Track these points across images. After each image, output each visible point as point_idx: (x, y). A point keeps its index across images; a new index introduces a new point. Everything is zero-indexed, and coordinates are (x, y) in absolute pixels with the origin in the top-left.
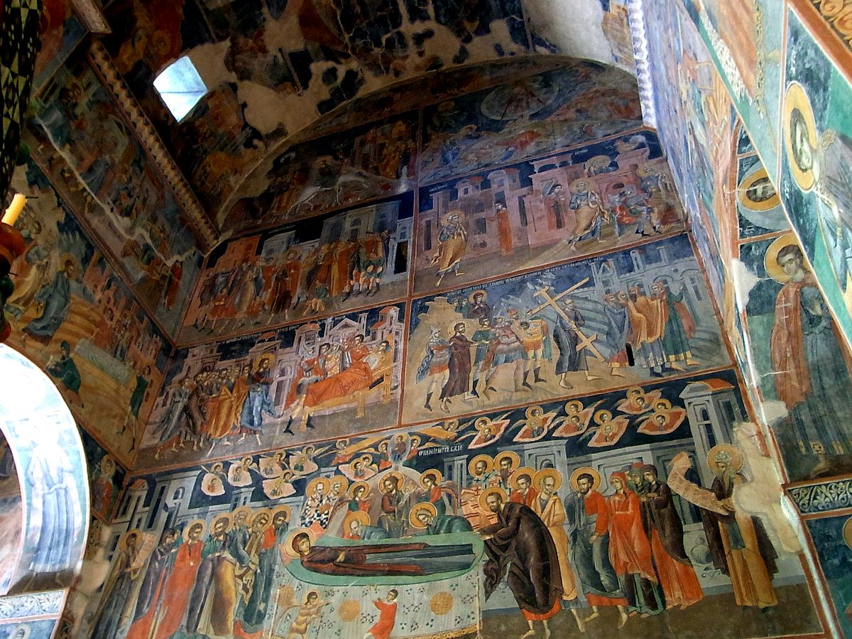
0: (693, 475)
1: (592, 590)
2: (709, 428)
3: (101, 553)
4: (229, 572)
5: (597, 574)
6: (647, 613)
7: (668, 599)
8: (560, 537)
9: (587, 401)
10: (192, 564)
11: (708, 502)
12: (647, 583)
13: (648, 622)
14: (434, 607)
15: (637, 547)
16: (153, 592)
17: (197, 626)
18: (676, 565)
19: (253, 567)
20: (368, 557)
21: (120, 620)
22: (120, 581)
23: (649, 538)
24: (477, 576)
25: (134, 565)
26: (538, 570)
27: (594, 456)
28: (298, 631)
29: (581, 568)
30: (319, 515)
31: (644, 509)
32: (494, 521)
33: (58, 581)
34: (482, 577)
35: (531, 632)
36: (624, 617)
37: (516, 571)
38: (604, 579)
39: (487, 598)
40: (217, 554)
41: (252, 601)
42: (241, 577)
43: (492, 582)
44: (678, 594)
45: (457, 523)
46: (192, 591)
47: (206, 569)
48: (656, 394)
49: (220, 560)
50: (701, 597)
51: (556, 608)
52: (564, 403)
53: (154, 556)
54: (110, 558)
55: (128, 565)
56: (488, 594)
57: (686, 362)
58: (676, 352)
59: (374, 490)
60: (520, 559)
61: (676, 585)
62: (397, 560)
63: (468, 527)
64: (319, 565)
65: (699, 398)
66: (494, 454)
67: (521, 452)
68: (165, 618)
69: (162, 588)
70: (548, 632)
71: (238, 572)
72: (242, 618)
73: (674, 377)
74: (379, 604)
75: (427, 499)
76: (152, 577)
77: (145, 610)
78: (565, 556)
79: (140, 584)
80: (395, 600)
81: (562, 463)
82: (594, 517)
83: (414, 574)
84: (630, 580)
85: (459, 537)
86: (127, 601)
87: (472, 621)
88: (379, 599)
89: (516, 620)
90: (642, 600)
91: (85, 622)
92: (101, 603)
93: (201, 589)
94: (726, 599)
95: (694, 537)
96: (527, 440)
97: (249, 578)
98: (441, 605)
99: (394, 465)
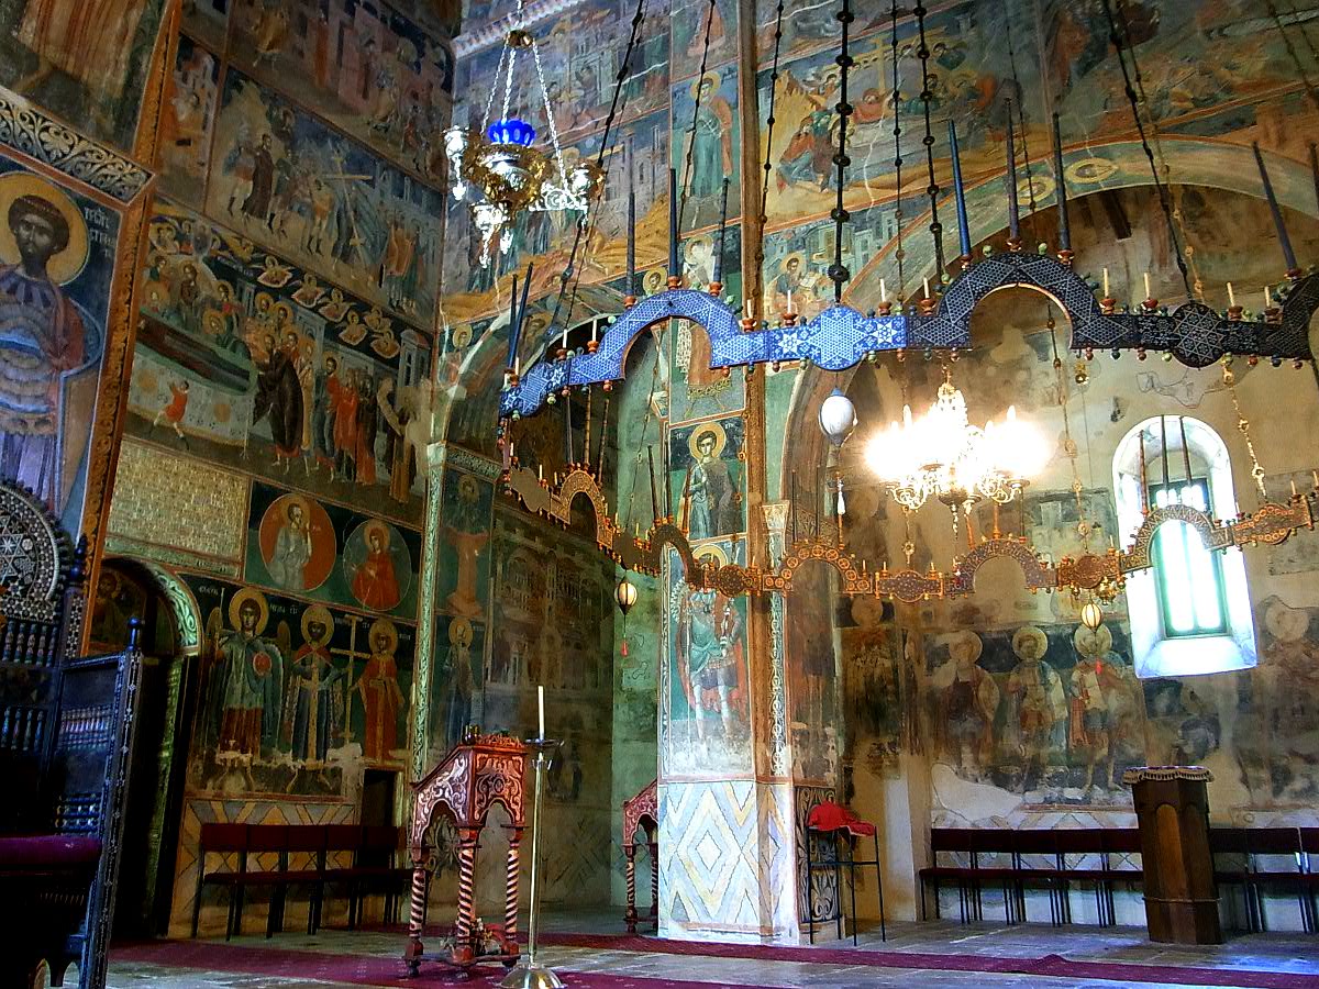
0: (391, 398)
1: (319, 449)
2: (409, 369)
5: (324, 440)
6: (345, 480)
7: (358, 475)
8: (308, 397)
9: (348, 297)
11: (393, 421)
12: (350, 459)
14: (216, 412)
15: (350, 432)
18: (367, 457)
23: (357, 429)
26: (290, 418)
27: (341, 347)
29: (316, 430)
31: (360, 405)
32: (267, 361)
35: (278, 463)
36: (332, 476)
37: (276, 412)
38: (327, 445)
39: (254, 424)
43: (259, 412)
44: (363, 474)
45: (240, 346)
48: (388, 323)
50: (374, 482)
51: (295, 452)
52: (333, 286)
56: (255, 420)
57: (411, 309)
58: (408, 297)
60: (280, 402)
61: (364, 468)
62: (190, 354)
63: (249, 356)
65: (411, 343)
66: (276, 300)
67: (295, 311)
70: (288, 467)
73: (402, 316)
74: (172, 387)
75: (220, 309)
78: (308, 416)
80: (186, 392)
81: (320, 339)
82: (331, 396)
83: (204, 375)
84: (341, 452)
87: (242, 437)
88: (173, 384)
94: (385, 489)
95: (381, 440)
96: (301, 302)
98: (222, 413)
99: (194, 255)
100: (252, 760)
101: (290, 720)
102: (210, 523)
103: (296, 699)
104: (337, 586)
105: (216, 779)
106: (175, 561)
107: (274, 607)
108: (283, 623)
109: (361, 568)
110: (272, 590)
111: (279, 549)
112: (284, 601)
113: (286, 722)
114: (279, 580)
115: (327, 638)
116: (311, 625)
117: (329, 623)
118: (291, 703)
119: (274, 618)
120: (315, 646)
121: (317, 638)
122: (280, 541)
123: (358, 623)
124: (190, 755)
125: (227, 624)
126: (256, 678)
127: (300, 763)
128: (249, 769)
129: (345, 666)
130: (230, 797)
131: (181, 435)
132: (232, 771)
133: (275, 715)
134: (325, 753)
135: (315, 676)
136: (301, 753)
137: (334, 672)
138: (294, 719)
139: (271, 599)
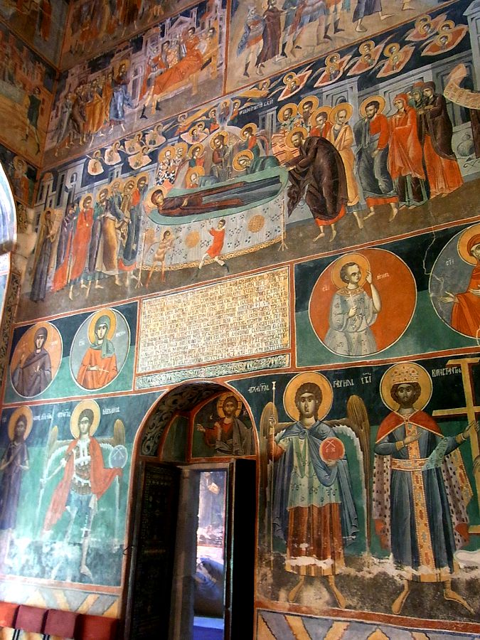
0: (467, 83)
1: (371, 194)
3: (30, 227)
4: (111, 226)
5: (376, 181)
6: (414, 205)
7: (432, 190)
8: (348, 157)
9: (377, 39)
10: (87, 225)
12: (416, 180)
13: (414, 211)
14: (251, 228)
15: (411, 154)
16: (65, 248)
17: (95, 266)
18: (443, 162)
19: (126, 220)
20: (204, 199)
21: (48, 271)
22: (45, 244)
23: (422, 144)
24: (283, 198)
25: (51, 232)
26: (329, 187)
27: (381, 85)
28: (159, 260)
29: (363, 178)
30: (168, 175)
31: (420, 121)
32: (297, 154)
33: (4, 249)
34: (286, 199)
35: (322, 235)
36: (395, 211)
37: (312, 190)
38: (382, 185)
39: (290, 215)
40: (103, 215)
41: (128, 244)
42: (119, 228)
43: (294, 200)
44: (441, 185)
45: (268, 161)
46: (89, 244)
47: (97, 227)
48: (442, 17)
49: (105, 218)
50: (461, 184)
51: (341, 213)
52: (358, 45)
53: (63, 224)
54: (36, 230)
55: (48, 233)
56: (290, 212)
59: (207, 149)
60: (316, 179)
61: (440, 178)
62: (224, 197)
63: (277, 163)
64: (170, 211)
67: (319, 95)
68: (75, 264)
69: (71, 244)
70: (334, 232)
71: (117, 226)
72: (122, 257)
74: (212, 232)
75: (246, 148)
76: (64, 238)
77: (62, 261)
78: (351, 170)
79: (57, 244)
80: (223, 228)
81: (353, 97)
82: (377, 136)
83: (236, 206)
85: (270, 172)
86: (50, 257)
87: (278, 234)
88: (212, 228)
89: (311, 228)
90: (411, 196)
91: (28, 274)
92: (35, 261)
93: (95, 242)
96: (326, 83)
97: (125, 228)
98: (256, 225)
99: (221, 127)
100: (333, 567)
101: (382, 515)
102: (255, 325)
103: (387, 486)
104: (425, 330)
105: (288, 591)
106: (225, 372)
107: (338, 384)
108: (354, 399)
109: (463, 294)
110: (331, 365)
111: (336, 319)
112: (352, 373)
113: (375, 517)
114: (341, 351)
115: (425, 398)
116: (395, 389)
117: (424, 379)
118: (381, 492)
119: (341, 396)
120: (406, 413)
121: (408, 403)
122: (336, 310)
123: (471, 366)
124: (256, 560)
125: (283, 416)
126: (326, 468)
127: (408, 572)
128: (332, 580)
129: (462, 430)
130: (312, 612)
131: (222, 263)
132: (309, 580)
133: (358, 509)
134: (450, 558)
135: (414, 452)
136: (408, 556)
137: (443, 442)
138: (388, 513)
139: (331, 375)
